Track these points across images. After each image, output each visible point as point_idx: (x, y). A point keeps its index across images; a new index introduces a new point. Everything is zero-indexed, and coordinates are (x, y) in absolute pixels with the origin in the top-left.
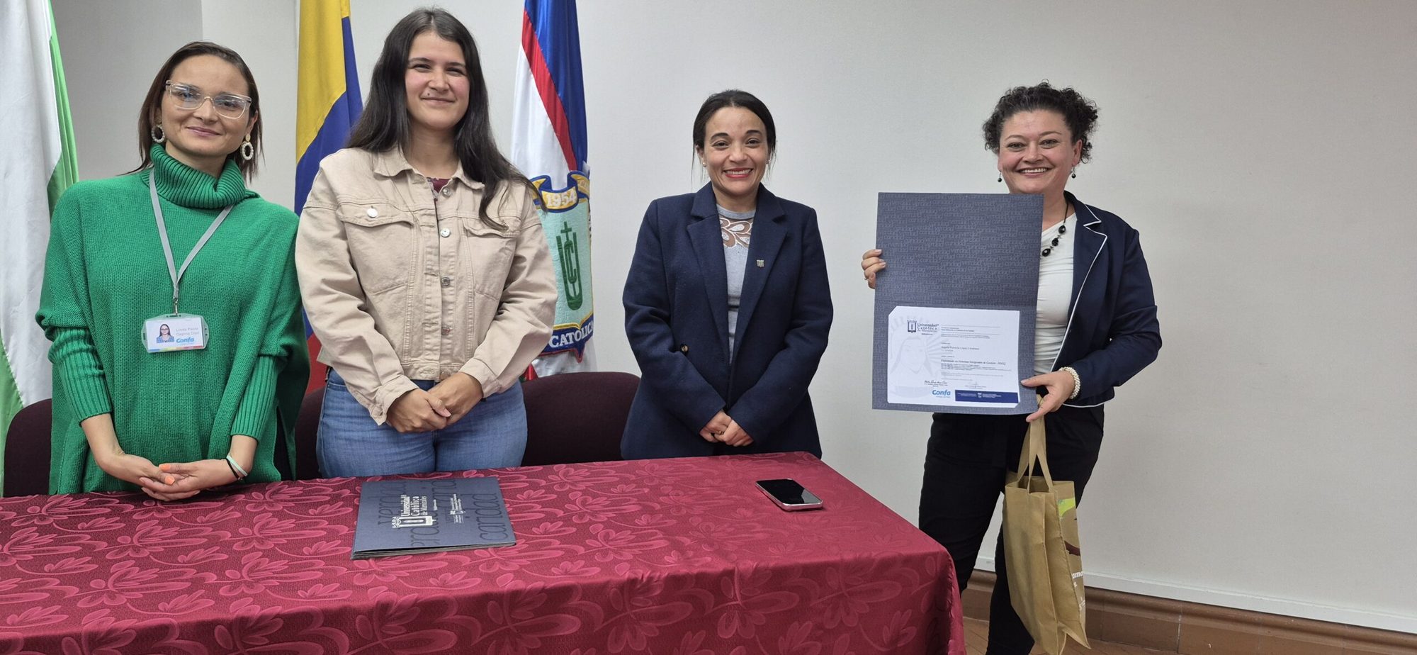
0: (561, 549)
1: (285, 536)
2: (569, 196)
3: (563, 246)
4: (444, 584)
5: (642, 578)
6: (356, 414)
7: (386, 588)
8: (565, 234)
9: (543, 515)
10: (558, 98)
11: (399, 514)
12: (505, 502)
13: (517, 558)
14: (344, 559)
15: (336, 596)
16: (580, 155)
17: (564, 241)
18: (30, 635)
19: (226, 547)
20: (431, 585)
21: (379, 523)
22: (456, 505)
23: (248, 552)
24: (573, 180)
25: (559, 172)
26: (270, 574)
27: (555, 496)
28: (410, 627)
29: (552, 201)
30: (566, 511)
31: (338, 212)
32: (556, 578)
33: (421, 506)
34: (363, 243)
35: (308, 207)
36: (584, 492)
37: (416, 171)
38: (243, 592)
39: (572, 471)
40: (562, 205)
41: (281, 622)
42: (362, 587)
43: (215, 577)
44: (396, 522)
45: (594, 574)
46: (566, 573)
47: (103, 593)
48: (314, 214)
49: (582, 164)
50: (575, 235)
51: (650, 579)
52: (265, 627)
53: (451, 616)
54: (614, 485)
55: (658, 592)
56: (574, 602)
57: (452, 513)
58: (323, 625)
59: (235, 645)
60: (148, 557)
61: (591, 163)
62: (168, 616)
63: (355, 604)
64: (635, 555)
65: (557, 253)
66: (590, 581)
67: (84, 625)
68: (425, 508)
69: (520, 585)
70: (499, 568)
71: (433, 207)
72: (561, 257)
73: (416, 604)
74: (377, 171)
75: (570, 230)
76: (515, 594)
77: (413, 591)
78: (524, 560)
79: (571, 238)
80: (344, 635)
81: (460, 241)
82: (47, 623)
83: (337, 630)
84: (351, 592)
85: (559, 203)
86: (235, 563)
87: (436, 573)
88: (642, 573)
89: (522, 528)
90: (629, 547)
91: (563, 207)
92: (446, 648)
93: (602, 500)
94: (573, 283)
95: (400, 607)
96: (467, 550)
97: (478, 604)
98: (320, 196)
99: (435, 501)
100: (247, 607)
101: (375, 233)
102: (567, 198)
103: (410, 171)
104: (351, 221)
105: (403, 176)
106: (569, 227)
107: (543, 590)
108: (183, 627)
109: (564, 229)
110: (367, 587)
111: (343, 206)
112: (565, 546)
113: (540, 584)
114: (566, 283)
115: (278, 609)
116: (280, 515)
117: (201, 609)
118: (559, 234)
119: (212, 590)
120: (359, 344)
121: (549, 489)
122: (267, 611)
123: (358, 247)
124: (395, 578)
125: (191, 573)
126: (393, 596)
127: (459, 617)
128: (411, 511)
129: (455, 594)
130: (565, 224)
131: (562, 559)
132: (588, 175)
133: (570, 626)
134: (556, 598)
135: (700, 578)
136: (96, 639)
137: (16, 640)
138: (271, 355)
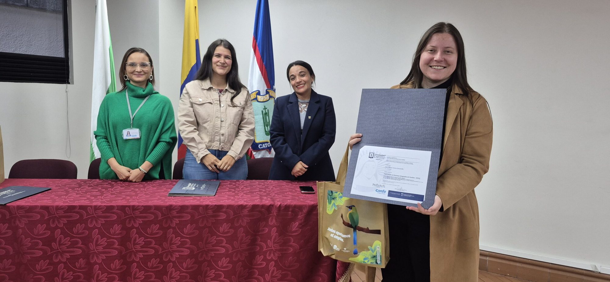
0: (227, 197)
1: (152, 191)
2: (266, 97)
3: (264, 114)
6: (193, 159)
8: (264, 110)
9: (228, 190)
10: (264, 66)
12: (219, 187)
14: (165, 196)
15: (159, 203)
16: (272, 84)
17: (264, 112)
18: (80, 205)
19: (136, 192)
20: (186, 202)
21: (179, 188)
22: (204, 186)
23: (141, 193)
24: (268, 92)
25: (263, 88)
26: (144, 198)
28: (178, 213)
29: (260, 99)
31: (190, 100)
32: (222, 203)
34: (198, 109)
35: (182, 98)
36: (244, 186)
37: (214, 88)
38: (135, 200)
40: (263, 100)
41: (143, 208)
43: (130, 198)
44: (185, 188)
45: (231, 203)
46: (224, 202)
47: (100, 199)
49: (273, 86)
50: (268, 110)
51: (247, 205)
52: (139, 209)
53: (189, 210)
54: (256, 185)
55: (249, 209)
56: (224, 210)
57: (201, 188)
58: (154, 210)
59: (131, 214)
61: (275, 87)
62: (114, 204)
65: (262, 116)
67: (93, 204)
68: (194, 186)
69: (210, 204)
71: (219, 98)
72: (263, 118)
74: (202, 87)
75: (267, 108)
76: (207, 206)
79: (267, 111)
80: (159, 213)
81: (226, 108)
82: (85, 203)
83: (157, 211)
84: (163, 202)
85: (263, 99)
86: (136, 195)
87: (188, 200)
90: (247, 198)
91: (264, 101)
92: (187, 219)
93: (248, 188)
94: (267, 126)
97: (196, 208)
98: (185, 95)
99: (198, 185)
100: (136, 203)
101: (201, 106)
102: (265, 98)
103: (212, 88)
104: (194, 102)
105: (210, 89)
106: (266, 107)
107: (216, 205)
108: (117, 206)
109: (264, 108)
110: (168, 202)
111: (192, 98)
112: (229, 197)
114: (265, 126)
115: (143, 204)
117: (123, 203)
118: (262, 110)
119: (128, 200)
120: (193, 140)
122: (139, 204)
123: (196, 110)
127: (191, 210)
128: (190, 186)
129: (190, 204)
130: (265, 106)
131: (225, 199)
132: (274, 91)
133: (223, 216)
135: (263, 206)
136: (96, 208)
137: (77, 206)
138: (165, 142)
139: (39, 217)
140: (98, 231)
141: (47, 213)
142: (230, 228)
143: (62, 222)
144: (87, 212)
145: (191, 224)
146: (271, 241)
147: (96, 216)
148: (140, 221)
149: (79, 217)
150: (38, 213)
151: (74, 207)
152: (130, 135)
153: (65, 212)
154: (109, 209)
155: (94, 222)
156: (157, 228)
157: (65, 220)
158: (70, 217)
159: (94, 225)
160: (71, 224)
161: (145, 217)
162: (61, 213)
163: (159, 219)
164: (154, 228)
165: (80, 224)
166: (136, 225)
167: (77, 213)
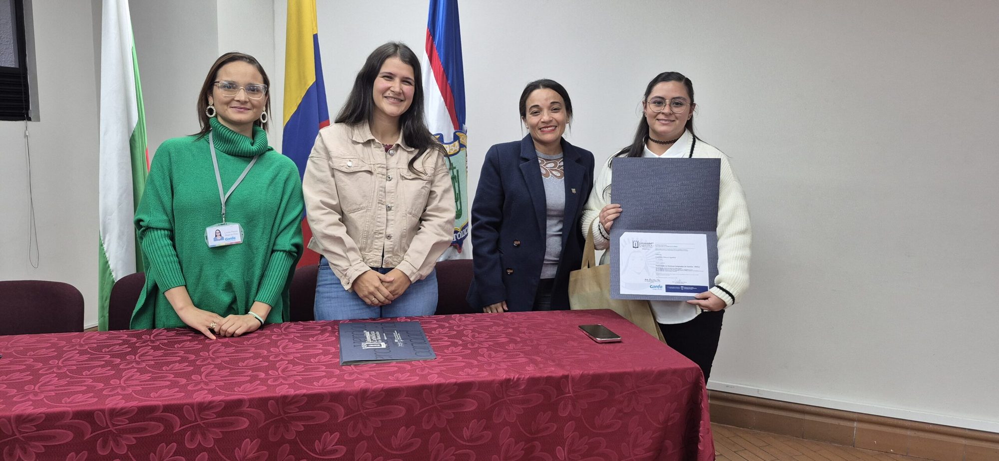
0: (463, 362)
1: (298, 353)
4: (397, 379)
5: (514, 378)
6: (334, 282)
7: (364, 381)
9: (450, 343)
11: (365, 341)
12: (426, 335)
13: (438, 366)
14: (336, 366)
15: (336, 385)
16: (461, 120)
18: (167, 403)
19: (266, 358)
20: (390, 380)
21: (355, 346)
22: (398, 338)
23: (279, 361)
24: (457, 136)
25: (448, 131)
26: (295, 373)
27: (455, 333)
28: (379, 404)
30: (463, 341)
31: (330, 161)
32: (463, 377)
33: (377, 337)
34: (343, 182)
35: (312, 157)
36: (473, 331)
37: (376, 140)
38: (281, 382)
39: (463, 318)
41: (306, 399)
42: (350, 380)
43: (264, 375)
44: (364, 346)
45: (484, 376)
46: (468, 375)
47: (201, 382)
48: (316, 161)
49: (462, 126)
51: (518, 379)
52: (296, 402)
53: (403, 397)
54: (491, 326)
55: (523, 387)
56: (474, 391)
57: (396, 341)
58: (329, 402)
59: (280, 413)
60: (221, 363)
62: (242, 395)
63: (348, 389)
64: (508, 366)
66: (483, 379)
67: (195, 399)
68: (379, 338)
69: (442, 381)
70: (429, 372)
71: (385, 162)
73: (382, 390)
74: (354, 139)
75: (455, 168)
76: (439, 386)
77: (381, 383)
78: (442, 367)
79: (455, 173)
80: (341, 407)
81: (398, 183)
82: (174, 397)
83: (336, 404)
84: (345, 383)
86: (272, 366)
87: (392, 373)
88: (514, 376)
89: (439, 350)
90: (503, 362)
92: (399, 416)
93: (484, 335)
94: (457, 202)
95: (374, 391)
96: (409, 362)
97: (418, 391)
99: (384, 334)
100: (284, 390)
101: (351, 176)
102: (453, 147)
103: (373, 140)
104: (337, 168)
105: (369, 143)
106: (454, 166)
107: (456, 384)
108: (251, 400)
109: (450, 167)
110: (353, 381)
111: (333, 159)
112: (465, 360)
113: (453, 381)
115: (304, 391)
116: (294, 342)
117: (260, 391)
119: (264, 382)
121: (451, 329)
122: (298, 392)
123: (340, 184)
124: (368, 376)
125: (249, 372)
126: (369, 386)
127: (406, 398)
128: (372, 340)
129: (405, 385)
131: (465, 367)
132: (465, 133)
133: (471, 406)
134: (464, 388)
135: (549, 379)
136: (202, 407)
137: (159, 406)
138: (284, 251)
139: (69, 436)
140: (207, 457)
141: (89, 426)
142: (485, 428)
143: (124, 442)
144: (181, 417)
145: (407, 427)
146: (564, 450)
147: (203, 423)
148: (300, 426)
149: (162, 428)
150: (69, 427)
151: (152, 409)
152: (222, 239)
153: (131, 420)
154: (232, 407)
155: (199, 437)
156: (336, 440)
157: (131, 439)
158: (144, 429)
159: (198, 443)
160: (147, 446)
161: (312, 418)
162: (123, 422)
163: (339, 421)
164: (328, 440)
165: (166, 444)
166: (291, 436)
167: (159, 420)
